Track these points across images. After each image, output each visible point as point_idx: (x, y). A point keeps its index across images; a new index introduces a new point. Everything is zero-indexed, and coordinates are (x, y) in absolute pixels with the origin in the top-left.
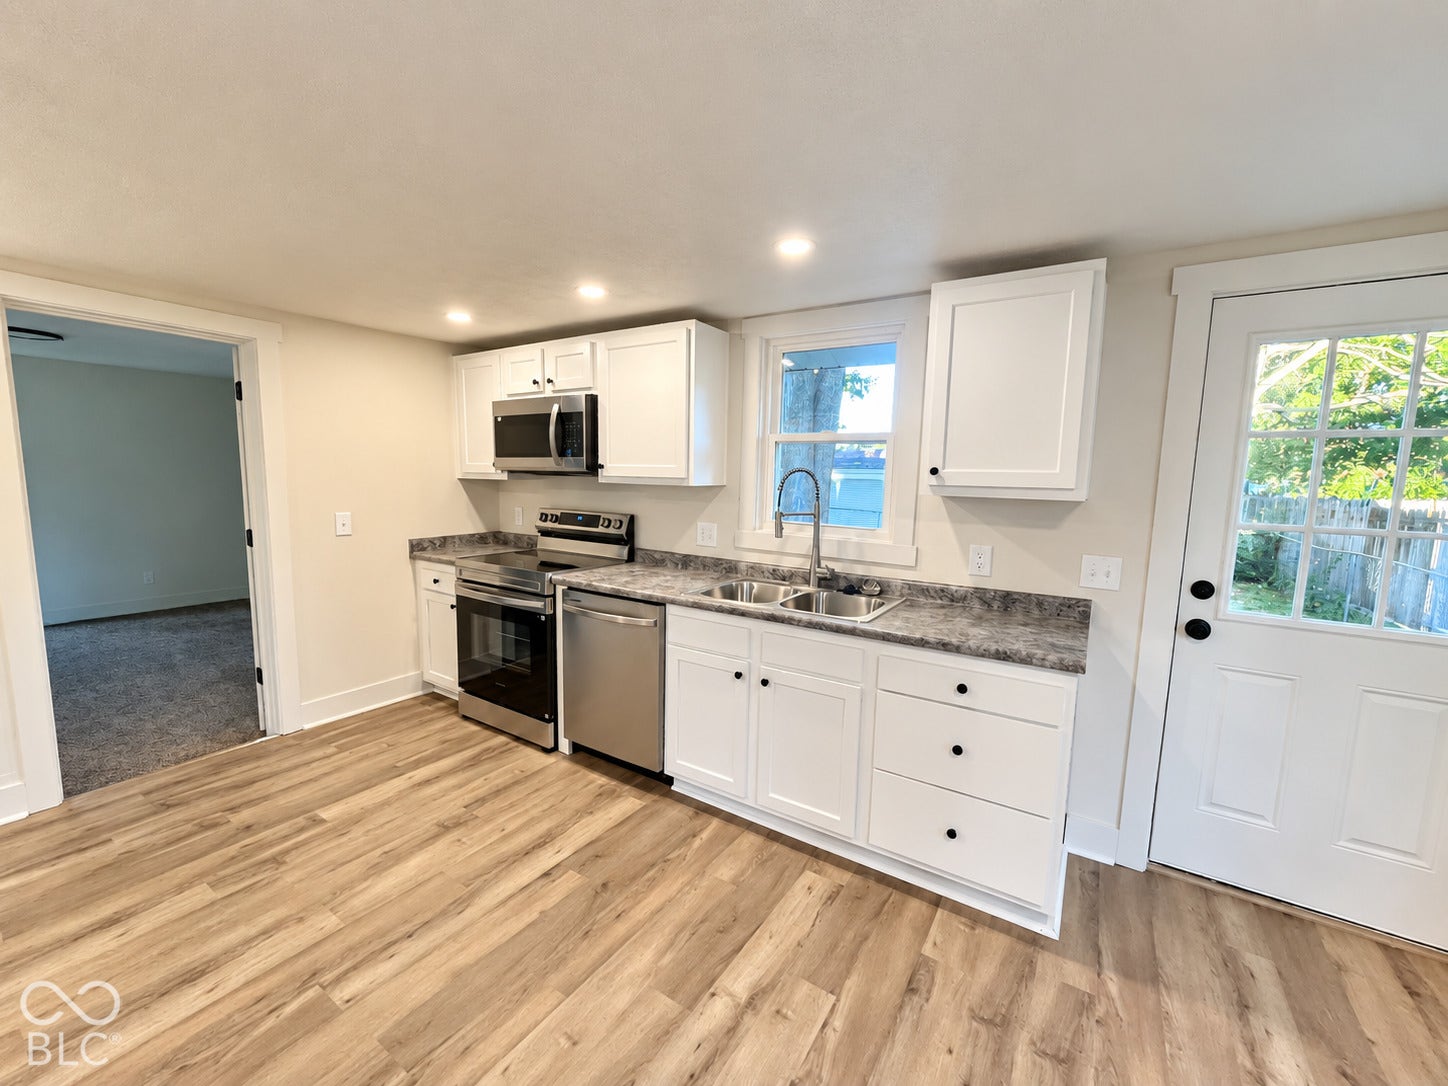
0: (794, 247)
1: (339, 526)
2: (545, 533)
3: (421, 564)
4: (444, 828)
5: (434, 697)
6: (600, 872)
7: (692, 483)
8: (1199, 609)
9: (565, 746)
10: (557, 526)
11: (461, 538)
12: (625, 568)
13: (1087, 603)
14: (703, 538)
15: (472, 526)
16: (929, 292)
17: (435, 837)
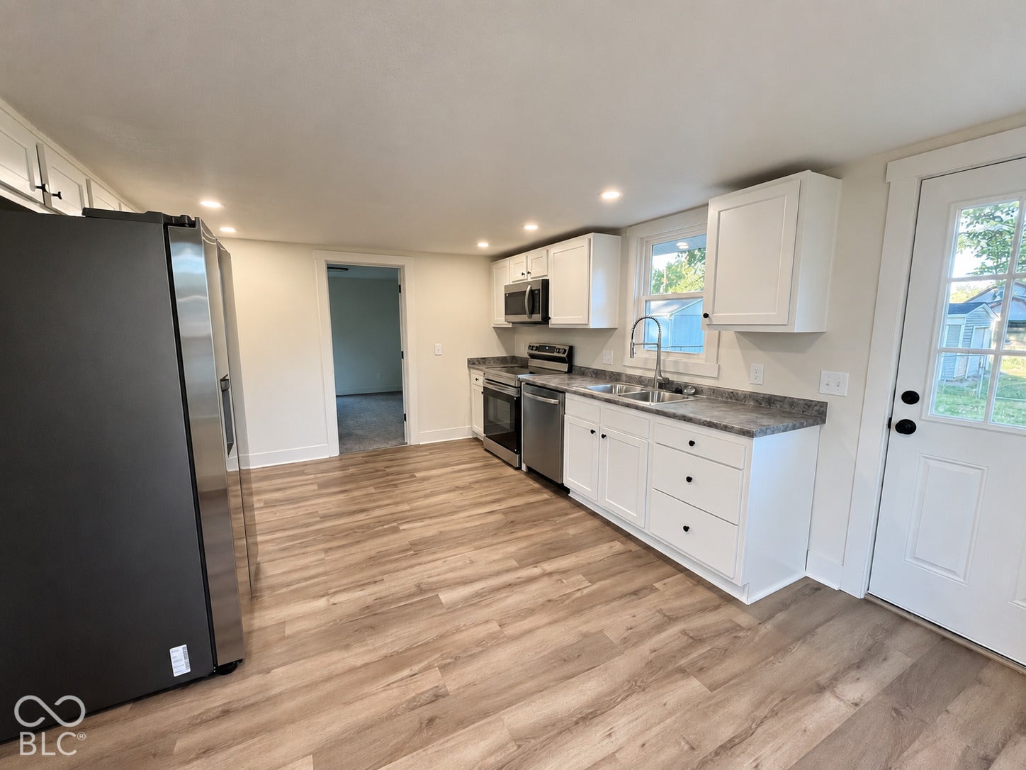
0: (611, 195)
1: (436, 351)
2: (533, 356)
3: (472, 371)
4: (457, 488)
5: (476, 439)
6: (513, 517)
7: (592, 326)
8: (904, 412)
9: (524, 468)
10: (537, 352)
11: (493, 358)
12: (566, 376)
13: (824, 405)
14: (606, 360)
15: (499, 352)
16: (707, 205)
17: (454, 490)
